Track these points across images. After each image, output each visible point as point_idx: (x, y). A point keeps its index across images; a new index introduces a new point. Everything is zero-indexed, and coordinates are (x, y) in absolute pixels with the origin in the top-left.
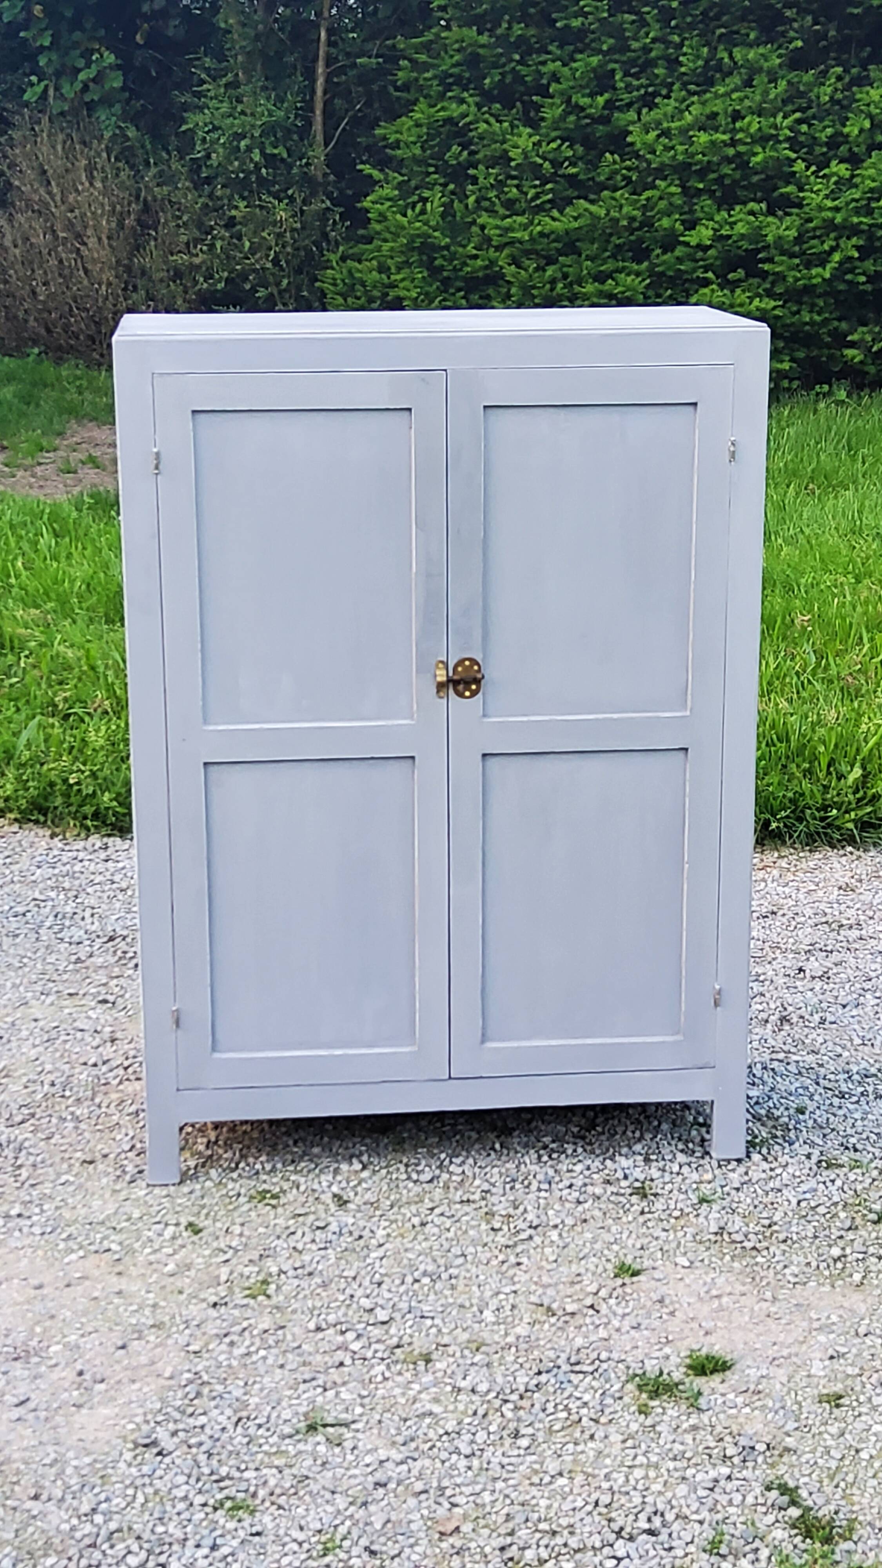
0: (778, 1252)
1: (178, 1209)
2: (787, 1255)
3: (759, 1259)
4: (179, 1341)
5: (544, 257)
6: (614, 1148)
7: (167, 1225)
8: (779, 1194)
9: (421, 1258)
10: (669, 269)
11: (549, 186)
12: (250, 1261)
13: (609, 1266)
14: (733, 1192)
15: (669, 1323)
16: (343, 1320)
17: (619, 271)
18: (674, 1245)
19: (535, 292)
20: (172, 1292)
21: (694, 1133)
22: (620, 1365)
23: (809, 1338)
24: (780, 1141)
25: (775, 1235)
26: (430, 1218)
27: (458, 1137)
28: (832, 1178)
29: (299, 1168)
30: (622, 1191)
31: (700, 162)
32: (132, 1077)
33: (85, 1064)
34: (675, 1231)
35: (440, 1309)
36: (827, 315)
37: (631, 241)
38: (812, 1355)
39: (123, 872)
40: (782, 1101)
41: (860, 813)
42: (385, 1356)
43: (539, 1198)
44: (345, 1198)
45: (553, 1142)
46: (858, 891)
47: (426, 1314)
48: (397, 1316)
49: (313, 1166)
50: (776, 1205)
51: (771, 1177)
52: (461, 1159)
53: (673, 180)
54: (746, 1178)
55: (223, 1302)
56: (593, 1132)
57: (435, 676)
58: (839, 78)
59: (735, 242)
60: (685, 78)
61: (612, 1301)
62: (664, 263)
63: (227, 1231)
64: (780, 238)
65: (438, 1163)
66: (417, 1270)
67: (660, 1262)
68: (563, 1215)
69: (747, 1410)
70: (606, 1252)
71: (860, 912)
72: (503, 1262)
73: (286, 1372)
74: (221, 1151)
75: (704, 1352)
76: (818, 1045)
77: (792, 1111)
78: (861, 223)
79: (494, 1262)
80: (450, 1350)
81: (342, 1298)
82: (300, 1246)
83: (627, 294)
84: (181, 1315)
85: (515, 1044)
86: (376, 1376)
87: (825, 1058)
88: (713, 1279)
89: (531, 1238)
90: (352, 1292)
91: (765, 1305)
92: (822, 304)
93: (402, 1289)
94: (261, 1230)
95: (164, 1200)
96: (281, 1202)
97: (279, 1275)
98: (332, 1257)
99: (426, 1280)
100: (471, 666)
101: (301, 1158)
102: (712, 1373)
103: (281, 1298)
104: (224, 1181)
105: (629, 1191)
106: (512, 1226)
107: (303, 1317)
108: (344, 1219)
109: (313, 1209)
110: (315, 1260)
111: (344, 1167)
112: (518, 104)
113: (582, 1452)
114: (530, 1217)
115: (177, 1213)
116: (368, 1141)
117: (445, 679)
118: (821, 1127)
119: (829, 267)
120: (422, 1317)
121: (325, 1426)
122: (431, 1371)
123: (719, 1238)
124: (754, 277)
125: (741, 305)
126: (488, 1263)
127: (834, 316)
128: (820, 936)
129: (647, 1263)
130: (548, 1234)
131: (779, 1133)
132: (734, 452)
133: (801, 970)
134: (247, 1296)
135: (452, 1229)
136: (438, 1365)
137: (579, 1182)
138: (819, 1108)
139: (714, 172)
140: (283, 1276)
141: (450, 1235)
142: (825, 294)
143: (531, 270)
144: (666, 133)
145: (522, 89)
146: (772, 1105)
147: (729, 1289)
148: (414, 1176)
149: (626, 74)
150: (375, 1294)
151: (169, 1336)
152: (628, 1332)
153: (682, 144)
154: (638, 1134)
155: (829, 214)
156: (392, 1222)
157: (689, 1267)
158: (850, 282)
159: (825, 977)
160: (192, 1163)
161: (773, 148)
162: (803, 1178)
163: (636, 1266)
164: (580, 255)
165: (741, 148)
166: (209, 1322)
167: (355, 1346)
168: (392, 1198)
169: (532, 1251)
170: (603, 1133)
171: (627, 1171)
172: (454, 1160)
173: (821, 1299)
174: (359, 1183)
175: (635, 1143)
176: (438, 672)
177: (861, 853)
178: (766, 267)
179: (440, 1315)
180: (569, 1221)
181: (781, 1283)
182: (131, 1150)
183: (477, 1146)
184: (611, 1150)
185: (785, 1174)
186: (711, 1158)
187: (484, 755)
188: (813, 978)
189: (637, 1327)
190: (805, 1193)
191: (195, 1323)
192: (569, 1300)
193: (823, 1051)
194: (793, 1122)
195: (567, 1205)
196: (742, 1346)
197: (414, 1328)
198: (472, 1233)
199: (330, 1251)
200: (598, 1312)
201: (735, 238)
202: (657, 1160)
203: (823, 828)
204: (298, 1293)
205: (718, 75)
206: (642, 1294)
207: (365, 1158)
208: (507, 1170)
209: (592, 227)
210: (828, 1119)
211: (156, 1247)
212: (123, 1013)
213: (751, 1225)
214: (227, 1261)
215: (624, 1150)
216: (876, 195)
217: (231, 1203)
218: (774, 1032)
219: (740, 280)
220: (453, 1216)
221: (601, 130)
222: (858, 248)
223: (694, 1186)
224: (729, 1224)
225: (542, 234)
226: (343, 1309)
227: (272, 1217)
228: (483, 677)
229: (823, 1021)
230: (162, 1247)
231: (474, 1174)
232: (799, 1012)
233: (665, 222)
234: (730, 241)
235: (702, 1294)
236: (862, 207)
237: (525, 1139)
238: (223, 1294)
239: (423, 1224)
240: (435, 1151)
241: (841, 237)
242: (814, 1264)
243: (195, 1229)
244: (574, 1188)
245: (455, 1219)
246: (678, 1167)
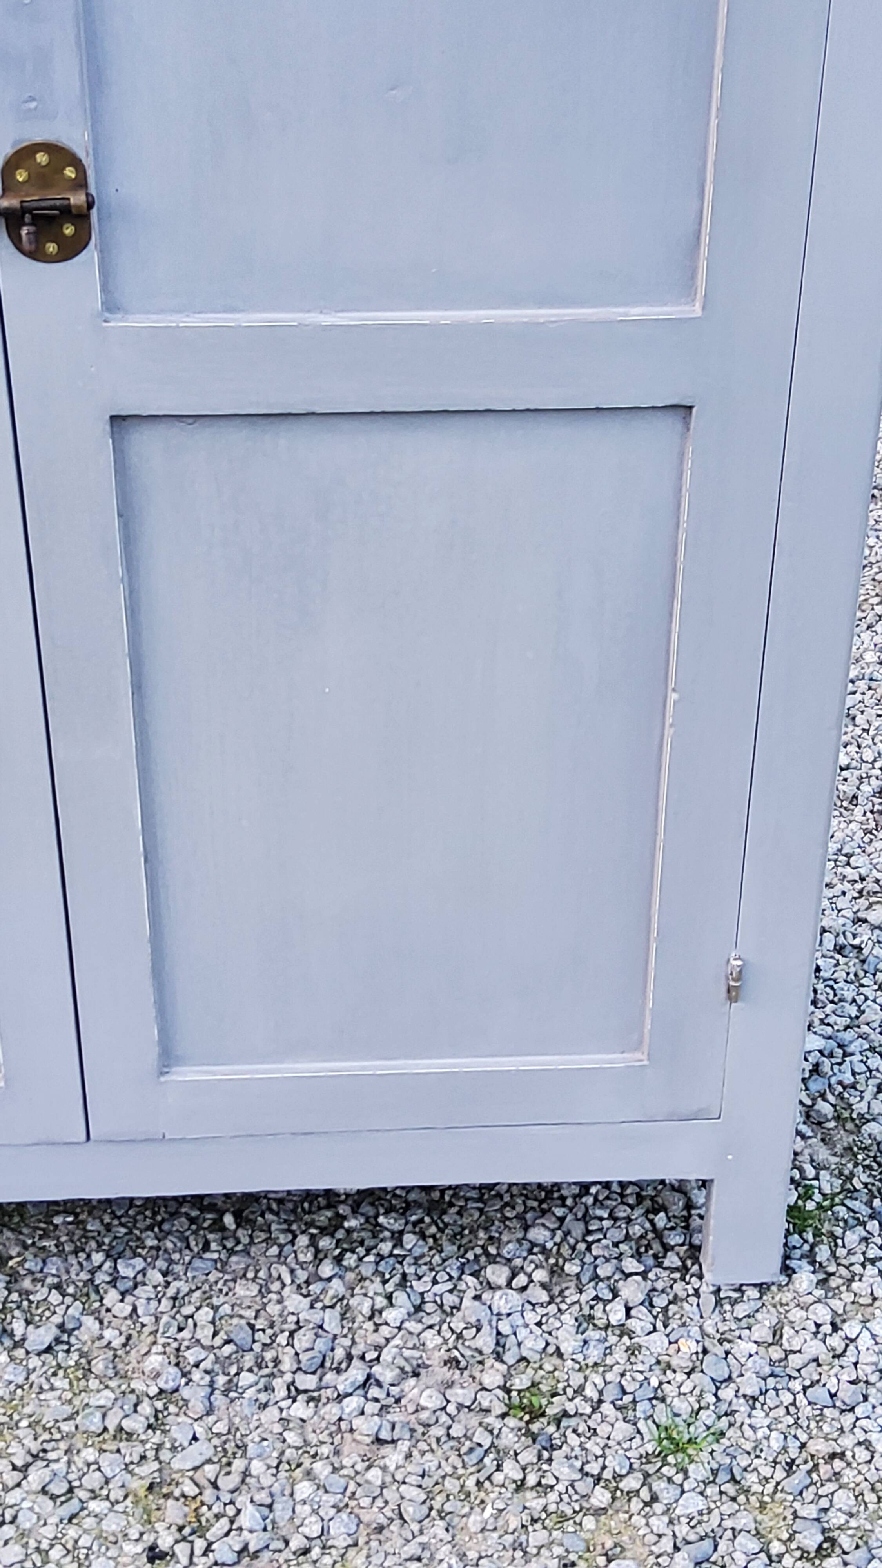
8: (848, 1421)
14: (743, 1409)
24: (861, 1210)
30: (485, 1401)
43: (286, 1425)
50: (838, 1466)
51: (834, 1355)
54: (776, 1353)
100: (56, 168)
105: (499, 1404)
131: (860, 1181)
171: (505, 1327)
185: (864, 1340)
187: (116, 420)
208: (234, 1310)
213: (776, 1548)
218: (867, 832)
220: (70, 1494)
223: (654, 1382)
228: (95, 201)
231: (157, 1323)
244: (374, 1392)
245: (73, 1506)
246: (622, 1314)
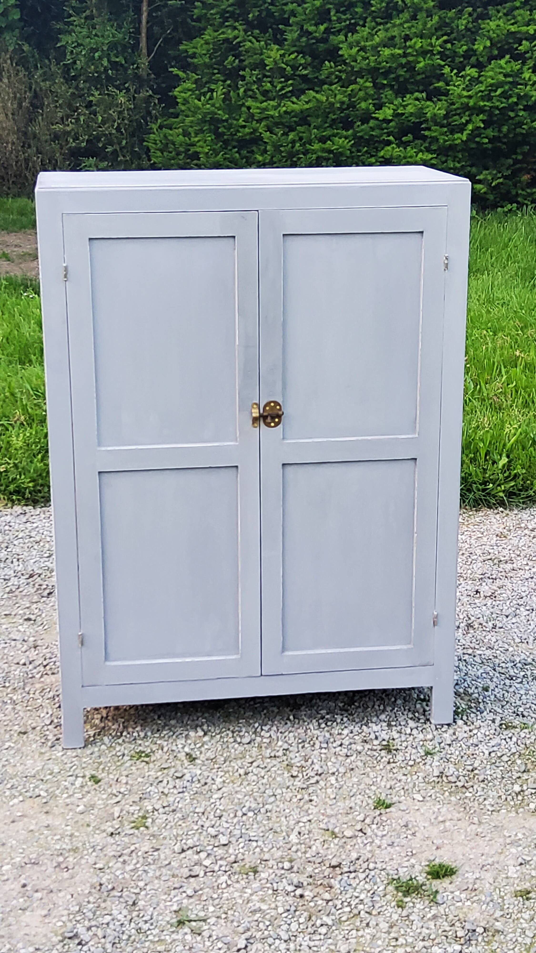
0: (479, 789)
1: (84, 765)
2: (485, 790)
3: (468, 794)
4: (89, 861)
5: (288, 127)
6: (367, 717)
7: (77, 777)
8: (477, 748)
9: (246, 798)
10: (365, 134)
11: (290, 82)
12: (134, 802)
13: (370, 801)
14: (447, 747)
15: (412, 841)
16: (198, 844)
17: (335, 135)
18: (411, 785)
19: (282, 149)
20: (82, 825)
21: (418, 706)
22: (382, 872)
23: (505, 850)
24: (474, 710)
25: (477, 777)
26: (250, 769)
27: (265, 711)
28: (510, 735)
29: (162, 735)
30: (375, 748)
31: (384, 67)
32: (49, 672)
33: (18, 664)
34: (411, 775)
35: (261, 834)
36: (464, 163)
37: (342, 117)
38: (508, 863)
39: (37, 529)
40: (473, 682)
41: (508, 486)
42: (227, 869)
43: (321, 753)
44: (194, 756)
45: (328, 714)
46: (509, 537)
47: (252, 838)
48: (233, 840)
49: (171, 733)
50: (475, 756)
51: (471, 737)
52: (268, 727)
53: (368, 79)
54: (455, 737)
55: (117, 832)
56: (353, 706)
57: (252, 413)
58: (470, 15)
59: (406, 117)
60: (374, 14)
61: (374, 826)
62: (362, 130)
63: (117, 781)
64: (435, 115)
65: (253, 730)
66: (244, 806)
67: (403, 798)
68: (337, 765)
69: (469, 903)
70: (367, 791)
71: (511, 552)
72: (300, 800)
73: (162, 882)
74: (110, 724)
75: (437, 862)
76: (492, 643)
77: (480, 689)
78: (485, 105)
79: (295, 800)
80: (270, 863)
81: (196, 828)
82: (166, 791)
83: (340, 150)
84: (89, 842)
85: (304, 652)
86: (222, 884)
87: (498, 652)
88: (439, 809)
89: (318, 782)
90: (202, 823)
91: (474, 827)
92: (460, 156)
93: (235, 820)
94: (140, 780)
95: (74, 759)
96: (152, 760)
97: (153, 812)
98: (188, 798)
99: (251, 814)
100: (275, 406)
101: (163, 727)
102: (443, 877)
103: (156, 828)
104: (114, 745)
105: (379, 748)
106: (305, 774)
107: (171, 842)
108: (194, 771)
109: (173, 764)
110: (176, 801)
111: (192, 734)
112: (270, 30)
113: (362, 936)
114: (316, 767)
115: (83, 768)
116: (206, 715)
117: (258, 415)
118: (500, 700)
119: (465, 133)
120: (250, 840)
121: (190, 921)
122: (258, 879)
123: (440, 779)
124: (418, 139)
125: (411, 157)
126: (291, 800)
127: (468, 164)
128: (487, 568)
129: (395, 799)
130: (328, 779)
131: (473, 705)
132: (447, 264)
133: (477, 592)
134: (132, 828)
135: (266, 777)
136: (263, 875)
137: (346, 742)
138: (497, 687)
139: (393, 73)
140: (156, 813)
141: (265, 781)
142: (463, 150)
143: (279, 134)
144: (363, 49)
145: (272, 20)
146: (467, 686)
147: (449, 817)
148: (239, 740)
149: (338, 11)
150: (217, 824)
151: (82, 858)
152: (386, 848)
153: (373, 56)
154: (382, 707)
155: (466, 100)
156: (226, 773)
157: (422, 801)
158: (478, 143)
159: (492, 596)
160: (92, 733)
161: (430, 59)
162: (491, 736)
163: (388, 802)
164: (310, 125)
165: (411, 59)
166: (109, 846)
167: (207, 863)
168: (225, 755)
169: (319, 791)
170: (359, 707)
171: (377, 734)
172: (263, 728)
173: (510, 821)
174: (202, 746)
175: (381, 714)
176: (253, 411)
177: (507, 512)
178: (426, 133)
179: (262, 839)
180: (342, 770)
181: (483, 811)
182: (50, 724)
183: (278, 718)
184: (366, 719)
185: (479, 734)
186: (431, 723)
187: (284, 465)
188: (486, 597)
189: (392, 845)
190: (493, 746)
191: (99, 848)
192: (345, 826)
193: (496, 647)
194: (481, 697)
195: (340, 758)
196: (461, 857)
197: (245, 848)
198: (278, 779)
199: (186, 794)
200: (365, 834)
201: (406, 115)
202: (396, 725)
203: (484, 496)
204: (167, 825)
205: (394, 13)
206: (393, 821)
207: (205, 727)
208: (299, 734)
209: (317, 108)
210: (503, 695)
211: (71, 793)
212: (41, 628)
213: (460, 770)
214: (118, 802)
215: (375, 719)
216: (494, 88)
217: (119, 761)
218: (464, 634)
219: (409, 142)
220: (266, 767)
221: (322, 46)
222: (483, 121)
223: (421, 743)
224: (446, 770)
225: (286, 112)
226: (197, 835)
227: (146, 770)
228: (283, 413)
229: (494, 627)
230: (74, 793)
231: (278, 737)
232: (478, 621)
233: (363, 105)
234: (404, 117)
235: (433, 820)
236: (485, 95)
237: (309, 712)
238: (117, 827)
239: (246, 774)
240: (251, 721)
241: (472, 114)
242: (504, 797)
243: (96, 780)
244: (343, 746)
245: (267, 769)
246: (410, 730)
